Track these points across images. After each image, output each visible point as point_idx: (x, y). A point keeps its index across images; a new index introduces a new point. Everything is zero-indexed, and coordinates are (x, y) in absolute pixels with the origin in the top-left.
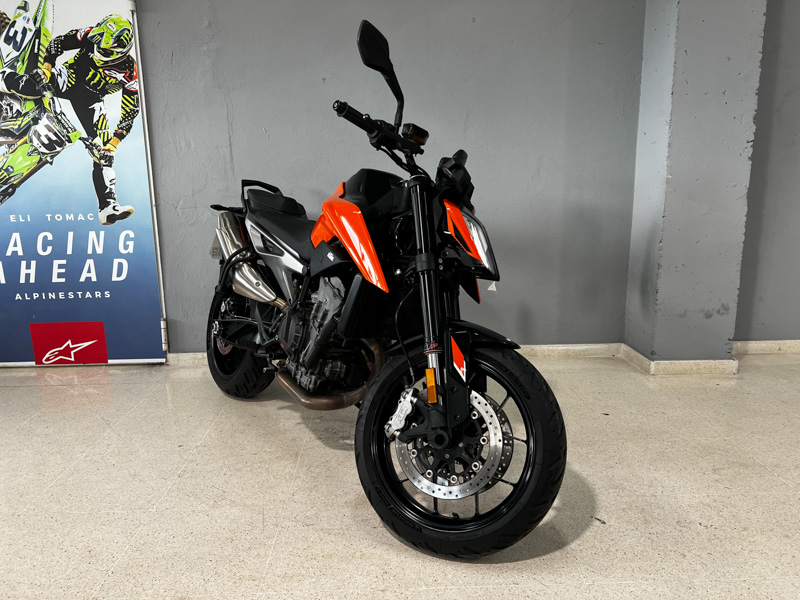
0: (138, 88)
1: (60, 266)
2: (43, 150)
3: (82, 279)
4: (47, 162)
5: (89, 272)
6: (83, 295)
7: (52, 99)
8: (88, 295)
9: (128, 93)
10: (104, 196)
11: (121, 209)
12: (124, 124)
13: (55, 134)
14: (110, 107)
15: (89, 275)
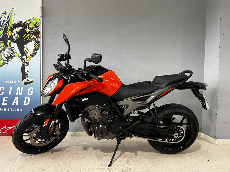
0: (40, 41)
1: (6, 99)
2: (5, 59)
3: (13, 104)
4: (6, 63)
5: (16, 102)
6: (13, 110)
7: (11, 43)
8: (15, 110)
9: (37, 42)
10: (24, 75)
11: (30, 80)
12: (34, 52)
13: (10, 54)
14: (30, 46)
15: (16, 103)
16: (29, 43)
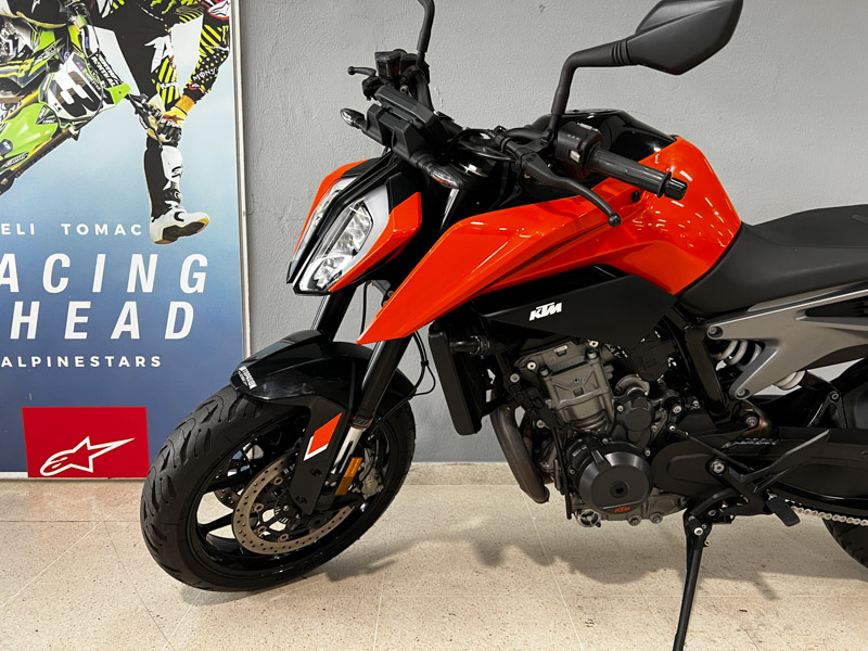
0: (229, 14)
1: (80, 312)
2: (64, 114)
3: (116, 335)
4: (69, 135)
5: (128, 324)
6: (116, 362)
7: (85, 28)
8: (124, 361)
9: (213, 22)
10: (161, 194)
11: (188, 218)
12: (202, 75)
13: (86, 88)
14: (181, 46)
15: (127, 328)
16: (175, 29)
